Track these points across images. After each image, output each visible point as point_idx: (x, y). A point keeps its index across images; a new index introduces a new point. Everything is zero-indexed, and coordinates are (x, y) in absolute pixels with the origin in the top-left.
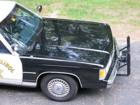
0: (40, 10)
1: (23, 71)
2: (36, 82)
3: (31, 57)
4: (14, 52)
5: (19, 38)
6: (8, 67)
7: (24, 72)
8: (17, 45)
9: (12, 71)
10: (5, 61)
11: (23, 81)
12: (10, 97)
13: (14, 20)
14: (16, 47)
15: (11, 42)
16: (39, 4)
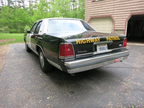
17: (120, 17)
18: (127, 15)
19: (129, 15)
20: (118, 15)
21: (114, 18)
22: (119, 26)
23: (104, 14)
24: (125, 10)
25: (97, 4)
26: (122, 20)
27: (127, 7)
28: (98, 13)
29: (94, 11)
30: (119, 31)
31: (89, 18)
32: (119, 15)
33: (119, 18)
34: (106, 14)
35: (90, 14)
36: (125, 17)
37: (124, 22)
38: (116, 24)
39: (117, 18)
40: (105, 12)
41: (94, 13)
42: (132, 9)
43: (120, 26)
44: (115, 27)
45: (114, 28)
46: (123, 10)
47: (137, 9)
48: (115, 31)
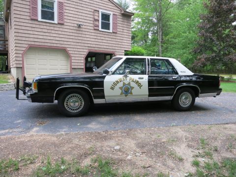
17: (78, 53)
18: (85, 50)
19: (87, 51)
20: (74, 50)
21: (70, 52)
22: (77, 64)
23: (55, 45)
24: (83, 45)
25: (42, 27)
26: (80, 56)
27: (84, 42)
28: (43, 41)
29: (35, 36)
30: (78, 70)
31: (26, 46)
32: (76, 50)
33: (76, 53)
34: (58, 45)
35: (27, 39)
36: (83, 53)
37: (83, 59)
38: (73, 61)
39: (73, 52)
40: (56, 42)
41: (36, 40)
42: (89, 45)
43: (79, 64)
44: (73, 64)
45: (71, 65)
46: (80, 44)
47: (94, 46)
48: (73, 70)
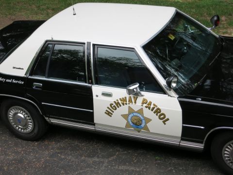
0: (216, 23)
1: (183, 123)
2: (204, 142)
3: (199, 101)
4: (170, 90)
5: (179, 68)
6: (159, 114)
7: (184, 125)
8: (175, 80)
9: (164, 122)
10: (154, 105)
11: (182, 139)
12: (158, 164)
13: (172, 38)
14: (174, 82)
15: (165, 74)
16: (213, 12)
